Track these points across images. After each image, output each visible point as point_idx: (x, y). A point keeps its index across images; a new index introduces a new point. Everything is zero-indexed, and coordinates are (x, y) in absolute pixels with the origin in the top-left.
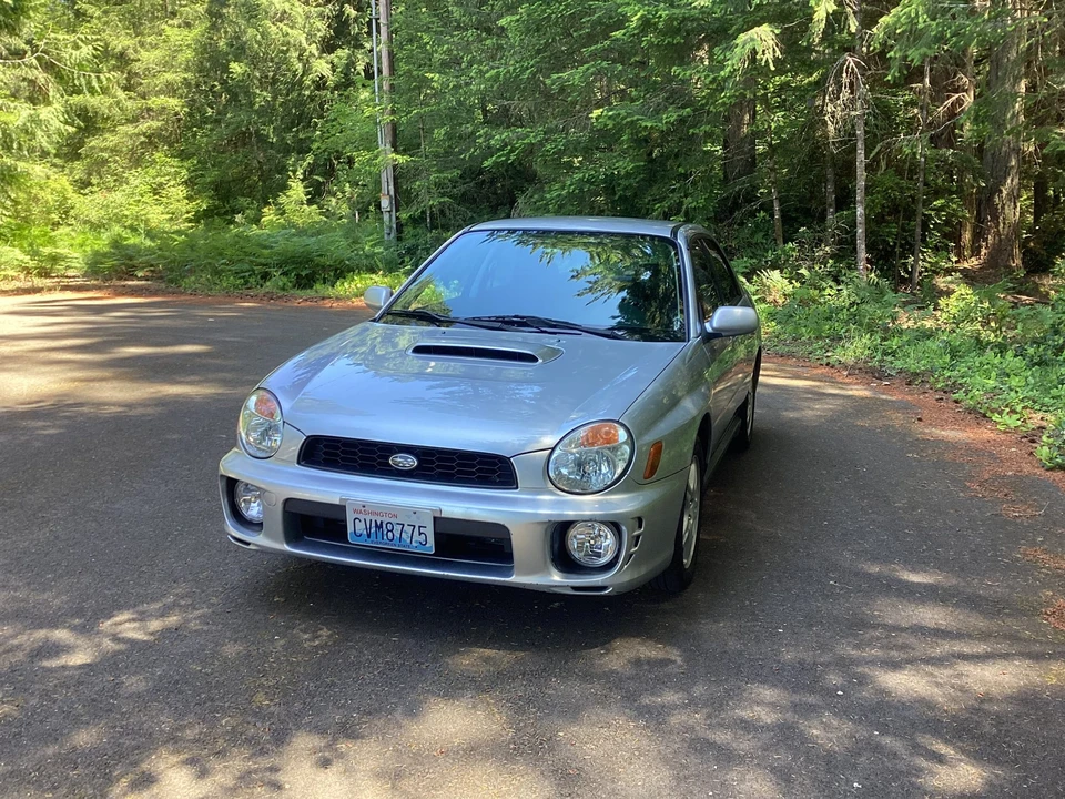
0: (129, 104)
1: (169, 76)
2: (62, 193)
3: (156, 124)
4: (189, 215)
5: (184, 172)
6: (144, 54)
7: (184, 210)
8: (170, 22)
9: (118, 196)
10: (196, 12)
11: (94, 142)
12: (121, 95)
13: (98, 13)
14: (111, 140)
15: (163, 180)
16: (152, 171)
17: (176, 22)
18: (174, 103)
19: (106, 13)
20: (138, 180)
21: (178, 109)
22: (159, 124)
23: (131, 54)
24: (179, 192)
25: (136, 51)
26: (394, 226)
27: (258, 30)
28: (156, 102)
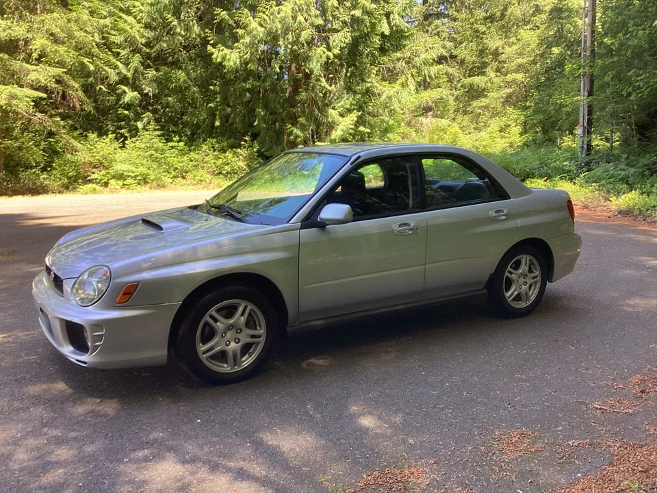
0: (496, 80)
1: (520, 61)
2: (455, 134)
3: (509, 91)
4: (520, 144)
5: (522, 118)
6: (508, 50)
7: (518, 140)
8: (525, 28)
9: (483, 134)
10: (541, 18)
11: (475, 103)
12: (492, 75)
13: (485, 29)
14: (483, 101)
15: (510, 123)
16: (504, 119)
17: (528, 27)
18: (520, 76)
19: (489, 28)
20: (495, 124)
21: (523, 80)
22: (511, 90)
23: (500, 50)
24: (516, 130)
25: (503, 48)
26: (585, 147)
27: (571, 25)
28: (510, 77)
